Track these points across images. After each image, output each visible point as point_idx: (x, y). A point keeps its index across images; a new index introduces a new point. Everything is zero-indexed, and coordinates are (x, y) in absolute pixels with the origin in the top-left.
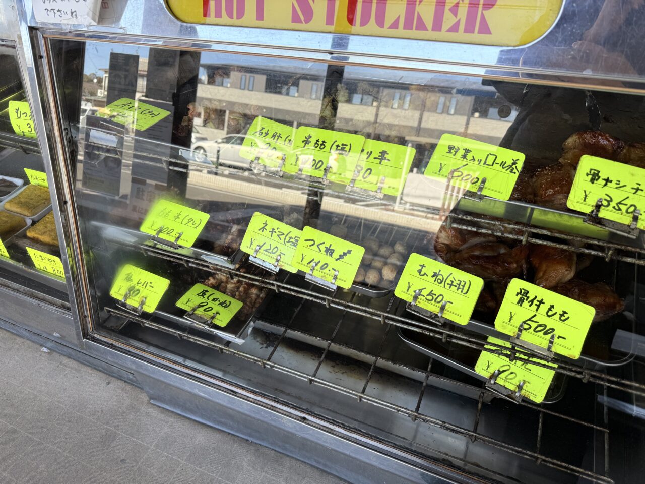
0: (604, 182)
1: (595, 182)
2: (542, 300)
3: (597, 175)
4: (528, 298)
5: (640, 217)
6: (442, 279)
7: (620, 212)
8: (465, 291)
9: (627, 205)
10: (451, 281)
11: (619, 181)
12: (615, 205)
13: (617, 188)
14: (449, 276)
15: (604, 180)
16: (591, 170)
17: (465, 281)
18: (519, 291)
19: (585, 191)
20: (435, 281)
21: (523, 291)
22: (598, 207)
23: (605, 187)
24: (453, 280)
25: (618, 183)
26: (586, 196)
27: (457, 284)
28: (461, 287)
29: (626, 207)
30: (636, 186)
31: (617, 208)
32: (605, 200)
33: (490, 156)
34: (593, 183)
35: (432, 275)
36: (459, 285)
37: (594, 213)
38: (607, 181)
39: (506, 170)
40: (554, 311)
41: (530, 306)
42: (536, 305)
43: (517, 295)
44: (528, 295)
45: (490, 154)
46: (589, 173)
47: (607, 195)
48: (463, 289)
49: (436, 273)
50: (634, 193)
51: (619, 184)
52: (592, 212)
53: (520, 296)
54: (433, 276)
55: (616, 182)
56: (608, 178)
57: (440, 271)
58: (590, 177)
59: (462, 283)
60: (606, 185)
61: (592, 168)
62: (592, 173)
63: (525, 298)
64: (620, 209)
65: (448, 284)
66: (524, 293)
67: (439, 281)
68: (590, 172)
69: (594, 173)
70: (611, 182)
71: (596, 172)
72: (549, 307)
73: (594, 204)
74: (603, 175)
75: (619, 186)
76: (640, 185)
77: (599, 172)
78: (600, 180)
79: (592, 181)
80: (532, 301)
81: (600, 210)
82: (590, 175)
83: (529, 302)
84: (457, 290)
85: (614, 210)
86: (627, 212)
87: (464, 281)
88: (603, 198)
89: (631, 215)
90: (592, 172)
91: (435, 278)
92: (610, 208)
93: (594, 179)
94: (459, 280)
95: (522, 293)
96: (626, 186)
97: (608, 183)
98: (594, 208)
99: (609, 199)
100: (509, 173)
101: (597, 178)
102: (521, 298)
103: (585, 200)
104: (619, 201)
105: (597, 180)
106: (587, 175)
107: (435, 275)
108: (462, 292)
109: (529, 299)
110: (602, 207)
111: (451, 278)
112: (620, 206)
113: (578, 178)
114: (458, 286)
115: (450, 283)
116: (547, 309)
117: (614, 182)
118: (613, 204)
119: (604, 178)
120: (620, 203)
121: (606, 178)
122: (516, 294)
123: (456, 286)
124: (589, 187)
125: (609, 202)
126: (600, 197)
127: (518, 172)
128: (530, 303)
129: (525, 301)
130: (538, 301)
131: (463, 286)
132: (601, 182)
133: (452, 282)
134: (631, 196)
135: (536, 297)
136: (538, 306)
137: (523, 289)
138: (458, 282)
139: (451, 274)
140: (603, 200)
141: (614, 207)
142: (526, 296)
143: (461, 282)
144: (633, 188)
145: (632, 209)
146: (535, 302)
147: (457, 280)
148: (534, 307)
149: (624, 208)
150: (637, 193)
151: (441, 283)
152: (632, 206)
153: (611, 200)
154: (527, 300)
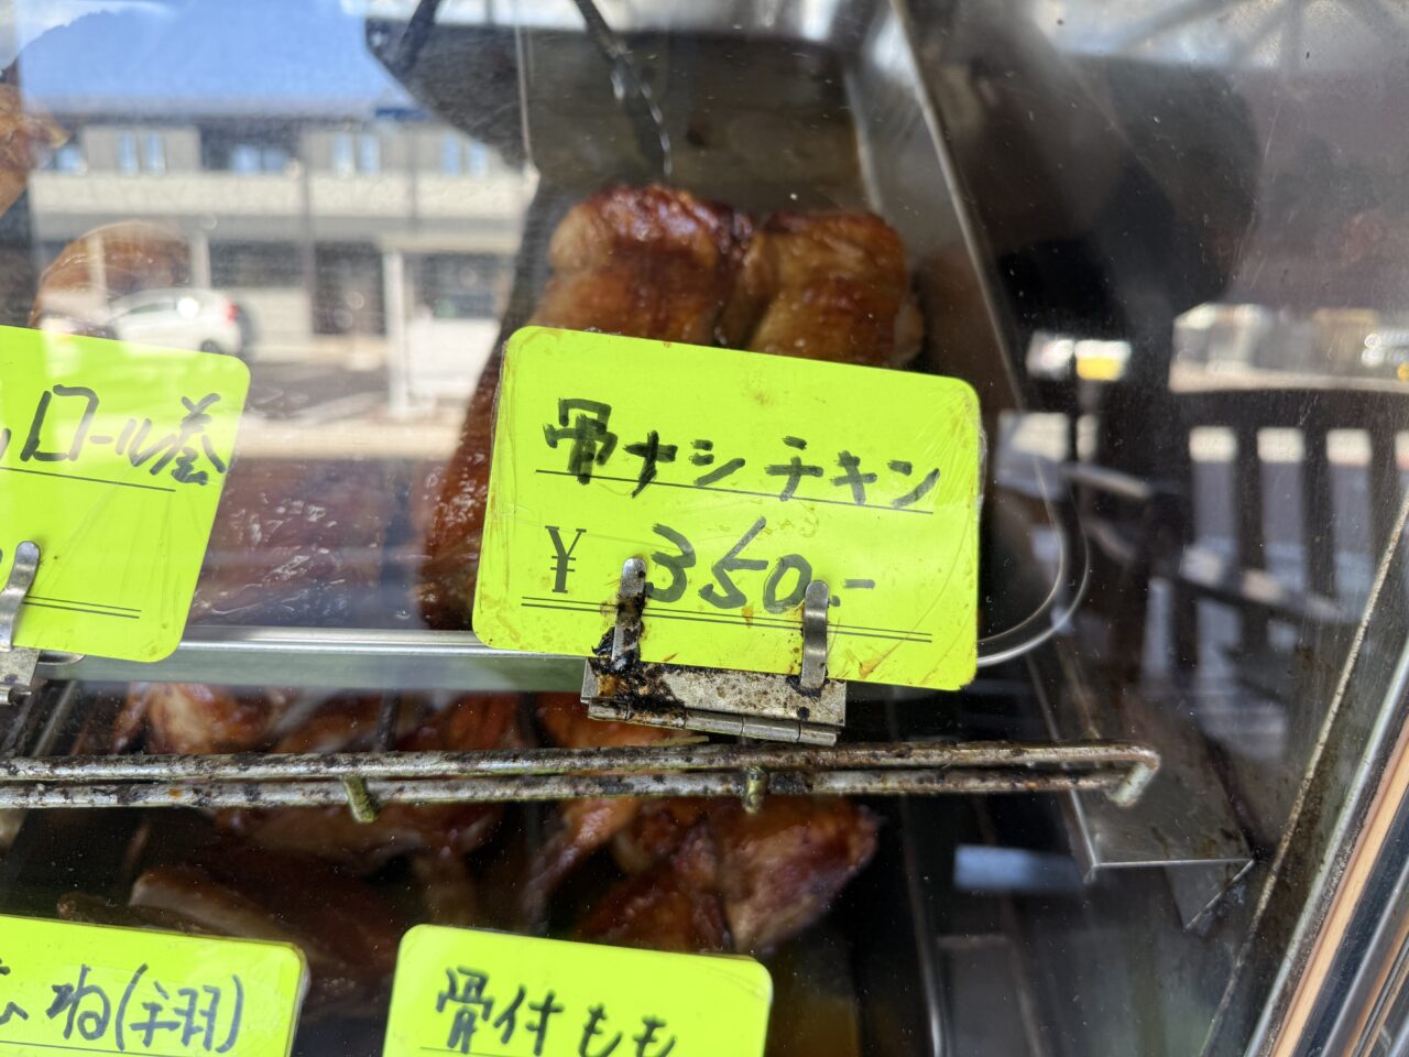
0: (638, 462)
1: (596, 469)
2: (550, 998)
3: (601, 427)
4: (489, 1005)
5: (833, 615)
6: (101, 1014)
7: (738, 611)
8: (221, 1034)
9: (762, 565)
10: (146, 1006)
11: (707, 446)
12: (711, 579)
13: (702, 483)
14: (135, 980)
15: (636, 449)
16: (565, 406)
17: (213, 984)
18: (445, 987)
19: (554, 532)
20: (67, 1033)
21: (462, 981)
22: (632, 606)
23: (649, 488)
24: (158, 999)
25: (703, 453)
26: (563, 558)
27: (178, 1011)
28: (199, 1021)
29: (763, 576)
30: (786, 456)
31: (719, 591)
32: (661, 559)
33: (55, 399)
34: (585, 478)
35: (49, 1005)
36: (189, 1014)
37: (617, 650)
38: (652, 451)
39: (154, 471)
40: (608, 1029)
41: (506, 1038)
42: (530, 1028)
43: (440, 1007)
44: (486, 994)
45: (59, 389)
46: (558, 426)
47: (661, 530)
48: (211, 1028)
49: (69, 988)
50: (784, 497)
51: (708, 460)
52: (607, 641)
53: (452, 1008)
54: (53, 1011)
55: (693, 452)
56: (654, 437)
57: (85, 971)
58: (567, 445)
59: (204, 1002)
60: (647, 477)
61: (568, 397)
62: (572, 424)
63: (479, 1009)
64: (737, 598)
65: (135, 1027)
66: (468, 988)
67: (91, 1025)
68: (564, 419)
69: (582, 420)
70: (670, 454)
71: (593, 415)
72: (586, 1018)
73: (611, 594)
74: (627, 428)
75: (715, 469)
76: (801, 445)
77: (605, 410)
78: (619, 452)
79: (581, 467)
80: (510, 1016)
81: (646, 621)
82: (566, 434)
83: (497, 1025)
84: (185, 1041)
85: (709, 607)
86: (769, 601)
87: (207, 989)
88: (648, 552)
89: (792, 615)
90: (574, 414)
91: (63, 1016)
92: (691, 599)
93: (590, 457)
94: (183, 993)
95: (460, 992)
96: (741, 463)
97: (659, 465)
98: (613, 617)
99: (674, 551)
100: (171, 482)
101: (599, 445)
102: (459, 1015)
103: (560, 586)
104: (720, 553)
105: (602, 460)
106: (553, 438)
107: (64, 998)
108: (207, 1044)
109: (497, 1011)
110: (652, 603)
111: (145, 992)
112: (734, 576)
113: (508, 463)
114: (182, 1020)
115: (145, 1016)
116: (579, 1033)
117: (685, 453)
118: (699, 575)
119: (632, 441)
120: (729, 563)
121: (644, 440)
122: (434, 1001)
123: (173, 1026)
124: (571, 503)
125: (679, 566)
126: (633, 549)
127: (220, 468)
128: (504, 1025)
129: (479, 1023)
130: (533, 1007)
131: (211, 1015)
132: (627, 465)
133: (154, 1009)
134: (773, 509)
135: (521, 995)
136: (541, 1030)
137: (462, 971)
138: (184, 1003)
139: (143, 969)
140: (652, 564)
141: (707, 592)
142: (478, 1001)
143: (193, 995)
144: (775, 470)
145: (789, 583)
146: (525, 1016)
147: (172, 991)
148: (523, 1039)
149: (750, 584)
150: (801, 491)
151: (101, 1031)
152: (785, 564)
153: (689, 558)
154: (486, 1017)
